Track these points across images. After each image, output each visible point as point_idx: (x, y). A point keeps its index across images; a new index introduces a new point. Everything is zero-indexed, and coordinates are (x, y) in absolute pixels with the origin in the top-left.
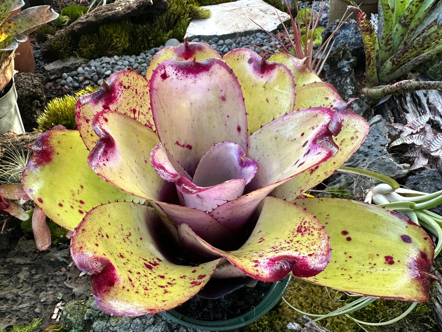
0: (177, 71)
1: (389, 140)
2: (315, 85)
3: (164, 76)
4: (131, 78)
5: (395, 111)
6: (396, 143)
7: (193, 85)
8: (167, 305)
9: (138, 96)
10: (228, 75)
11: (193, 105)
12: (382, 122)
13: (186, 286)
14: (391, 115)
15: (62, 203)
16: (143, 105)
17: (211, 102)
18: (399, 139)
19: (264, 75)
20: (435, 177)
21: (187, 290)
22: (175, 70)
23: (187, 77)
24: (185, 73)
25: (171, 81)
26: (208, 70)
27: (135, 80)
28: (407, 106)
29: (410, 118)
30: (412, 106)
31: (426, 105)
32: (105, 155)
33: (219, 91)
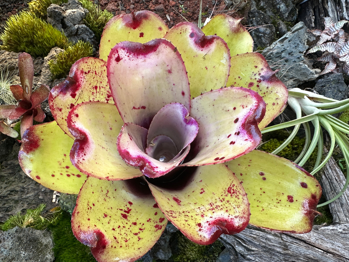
0: (128, 54)
1: (307, 46)
2: (247, 55)
3: (118, 59)
4: (90, 64)
5: (317, 10)
6: (312, 50)
7: (143, 63)
8: (142, 252)
9: (97, 76)
10: (173, 53)
11: (144, 78)
12: (303, 29)
13: (152, 229)
14: (312, 15)
15: (54, 174)
16: (102, 81)
17: (159, 74)
18: (316, 47)
19: (204, 49)
20: (339, 80)
21: (153, 234)
22: (127, 53)
23: (137, 58)
24: (136, 55)
25: (124, 62)
26: (155, 51)
27: (93, 64)
28: (328, 5)
29: (328, 23)
30: (332, 4)
31: (344, 5)
32: (83, 151)
33: (165, 66)
